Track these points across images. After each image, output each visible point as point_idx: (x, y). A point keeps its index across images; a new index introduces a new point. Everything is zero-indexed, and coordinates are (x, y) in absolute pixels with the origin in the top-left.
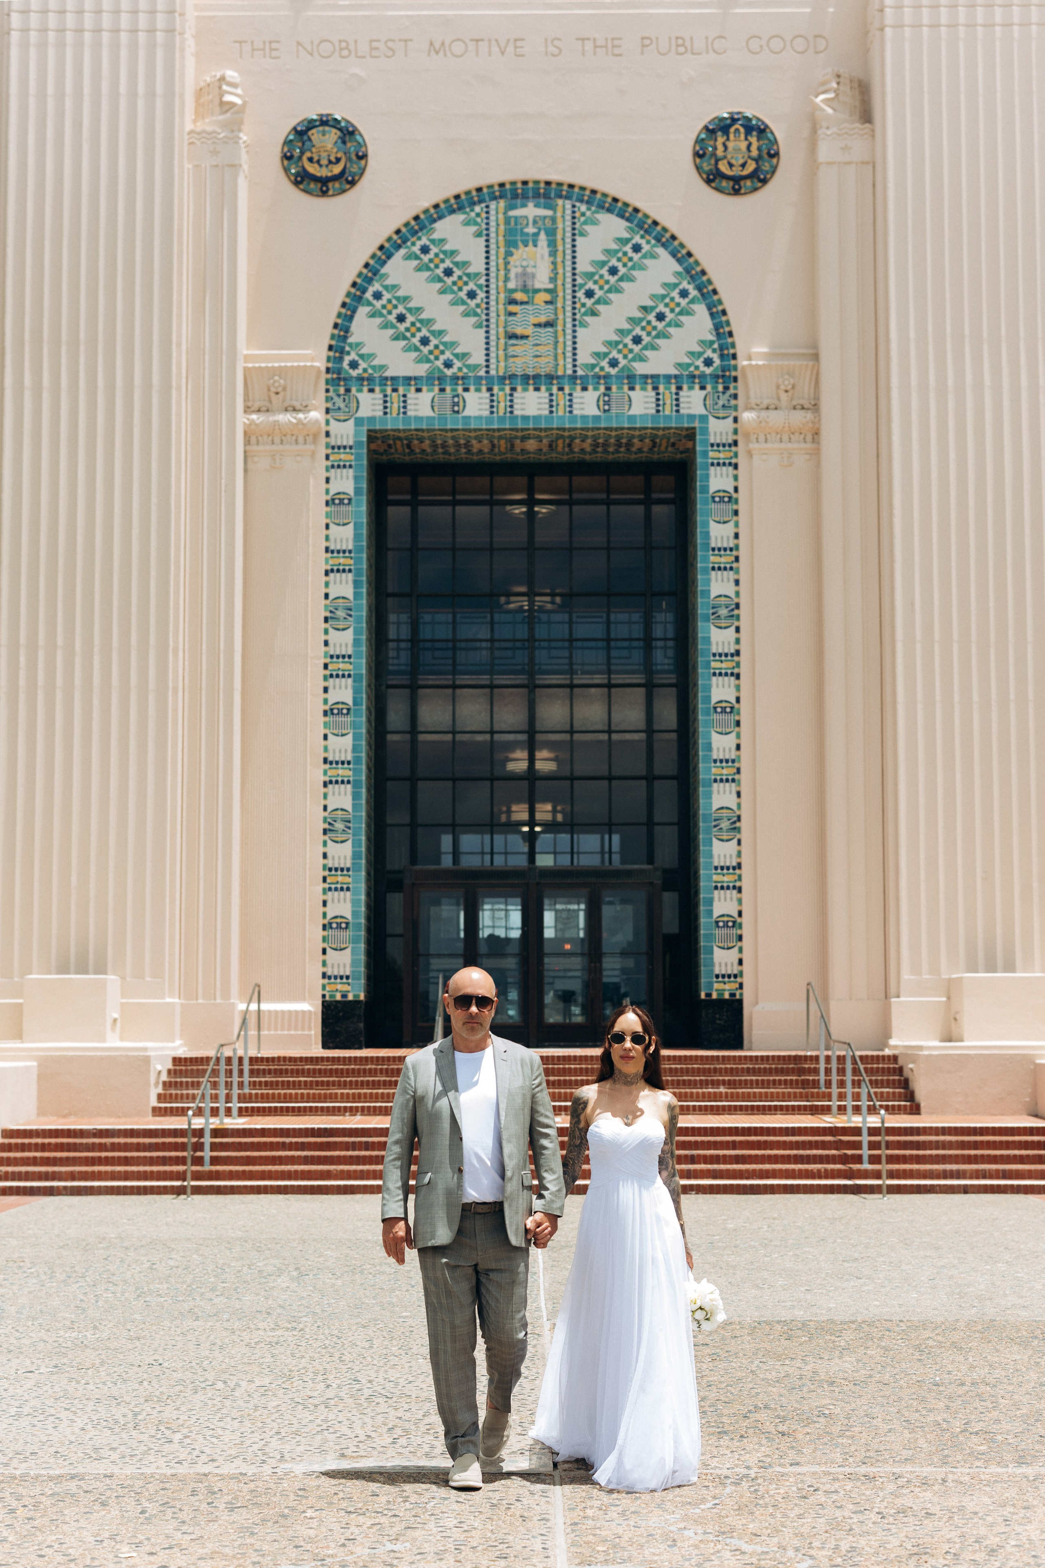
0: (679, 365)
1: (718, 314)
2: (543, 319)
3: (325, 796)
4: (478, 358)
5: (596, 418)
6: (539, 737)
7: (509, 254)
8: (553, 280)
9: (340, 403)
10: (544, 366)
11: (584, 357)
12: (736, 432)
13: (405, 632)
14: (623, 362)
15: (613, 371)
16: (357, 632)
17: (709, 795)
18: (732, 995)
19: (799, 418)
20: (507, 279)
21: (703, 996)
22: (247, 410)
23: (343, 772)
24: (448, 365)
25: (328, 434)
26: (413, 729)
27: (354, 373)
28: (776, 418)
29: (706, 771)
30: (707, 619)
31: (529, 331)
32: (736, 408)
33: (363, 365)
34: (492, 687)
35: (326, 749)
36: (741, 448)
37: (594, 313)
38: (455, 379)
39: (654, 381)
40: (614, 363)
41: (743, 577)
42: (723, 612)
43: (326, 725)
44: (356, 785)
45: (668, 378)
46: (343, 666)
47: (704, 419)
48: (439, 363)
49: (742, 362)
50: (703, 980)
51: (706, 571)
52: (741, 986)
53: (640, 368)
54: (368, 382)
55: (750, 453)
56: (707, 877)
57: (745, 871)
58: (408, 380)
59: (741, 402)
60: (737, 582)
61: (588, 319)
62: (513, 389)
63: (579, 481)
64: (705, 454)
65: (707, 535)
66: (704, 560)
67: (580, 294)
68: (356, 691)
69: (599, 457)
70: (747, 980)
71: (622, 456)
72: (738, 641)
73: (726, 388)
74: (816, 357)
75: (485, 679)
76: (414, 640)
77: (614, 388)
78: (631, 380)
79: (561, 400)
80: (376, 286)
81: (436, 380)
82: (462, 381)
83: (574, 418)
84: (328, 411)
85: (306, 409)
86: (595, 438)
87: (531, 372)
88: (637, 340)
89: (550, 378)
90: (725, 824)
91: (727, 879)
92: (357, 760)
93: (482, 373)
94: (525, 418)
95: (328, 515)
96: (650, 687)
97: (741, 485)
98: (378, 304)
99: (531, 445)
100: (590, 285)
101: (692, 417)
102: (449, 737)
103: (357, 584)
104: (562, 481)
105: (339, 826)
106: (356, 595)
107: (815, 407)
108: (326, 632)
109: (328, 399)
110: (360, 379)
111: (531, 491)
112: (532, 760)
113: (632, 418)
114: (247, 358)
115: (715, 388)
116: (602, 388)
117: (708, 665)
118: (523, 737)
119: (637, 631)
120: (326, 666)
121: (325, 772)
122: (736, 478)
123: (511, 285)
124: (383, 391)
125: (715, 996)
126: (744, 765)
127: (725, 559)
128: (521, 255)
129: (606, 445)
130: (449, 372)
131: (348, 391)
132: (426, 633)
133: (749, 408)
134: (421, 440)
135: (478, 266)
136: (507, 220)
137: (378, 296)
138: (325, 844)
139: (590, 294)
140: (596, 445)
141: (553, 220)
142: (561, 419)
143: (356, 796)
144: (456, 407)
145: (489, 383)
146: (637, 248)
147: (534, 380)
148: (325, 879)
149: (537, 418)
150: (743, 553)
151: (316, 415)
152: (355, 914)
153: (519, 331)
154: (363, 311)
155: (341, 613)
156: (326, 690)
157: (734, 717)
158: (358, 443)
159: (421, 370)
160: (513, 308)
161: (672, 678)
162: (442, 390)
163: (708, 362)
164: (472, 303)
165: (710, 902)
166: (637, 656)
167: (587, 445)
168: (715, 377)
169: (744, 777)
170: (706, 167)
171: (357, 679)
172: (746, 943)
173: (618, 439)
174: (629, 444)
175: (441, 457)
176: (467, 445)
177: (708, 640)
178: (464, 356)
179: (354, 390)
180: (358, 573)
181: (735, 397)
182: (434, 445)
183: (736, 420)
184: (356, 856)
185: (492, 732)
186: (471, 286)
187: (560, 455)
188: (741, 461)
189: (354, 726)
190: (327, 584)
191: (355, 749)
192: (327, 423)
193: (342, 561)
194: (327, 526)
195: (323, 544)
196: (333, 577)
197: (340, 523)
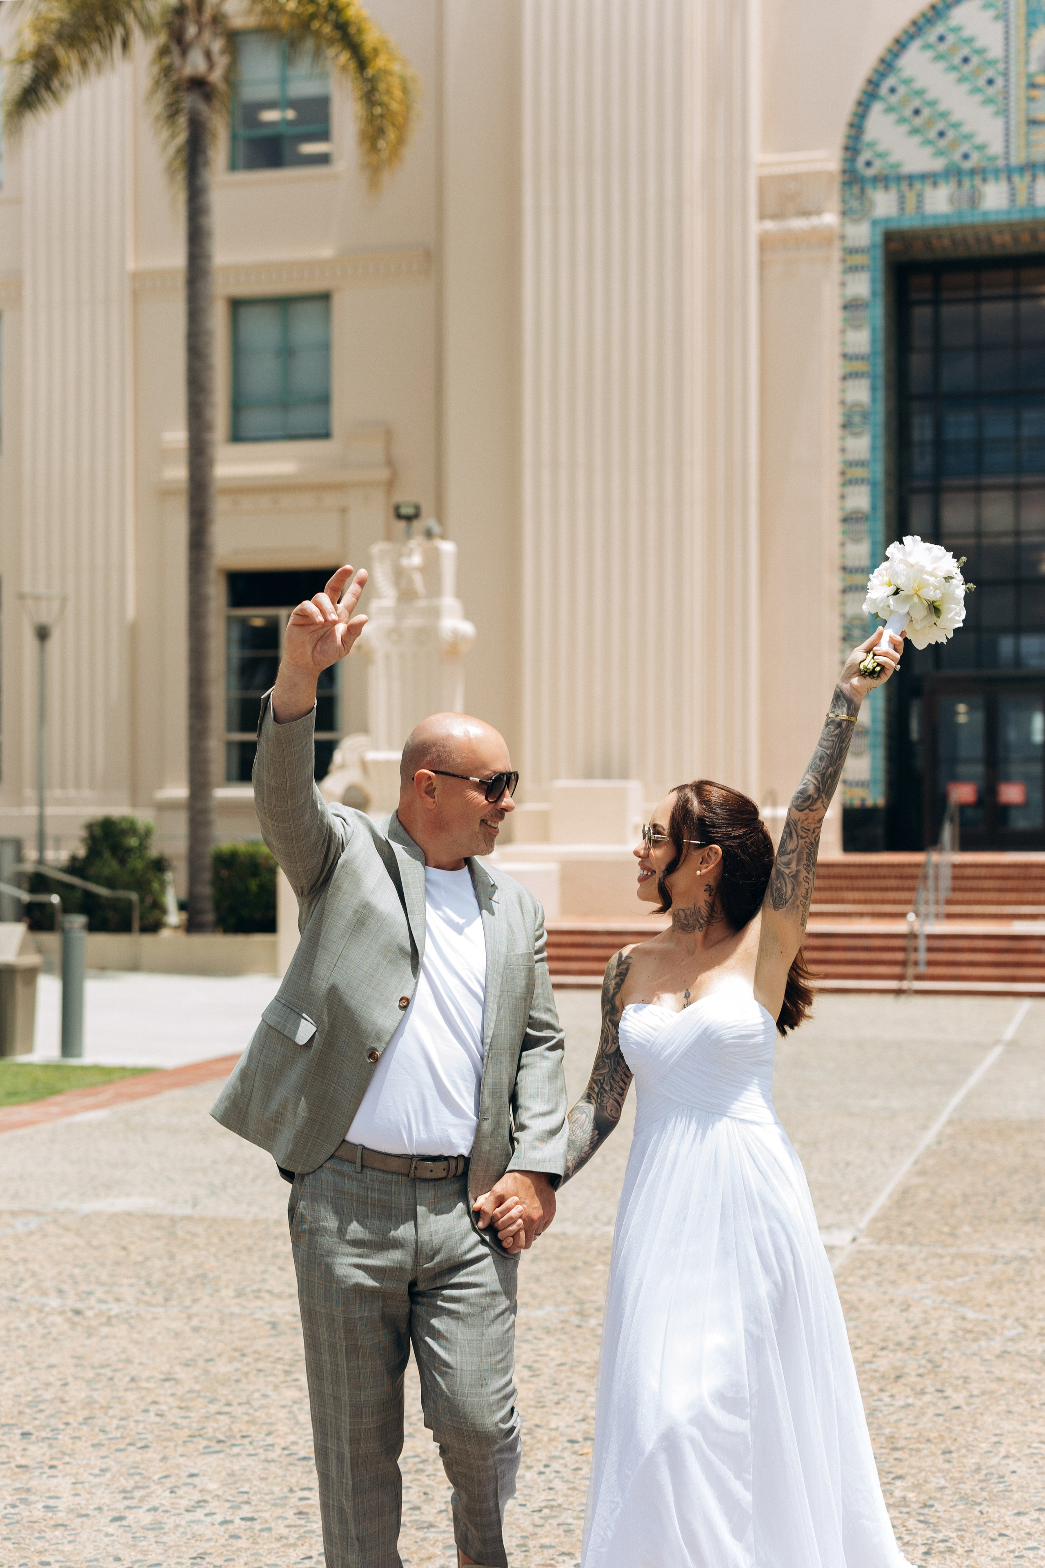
3: (843, 603)
4: (997, 148)
7: (1029, 36)
9: (855, 204)
13: (929, 435)
16: (874, 437)
20: (1027, 63)
22: (762, 217)
24: (966, 157)
25: (843, 237)
27: (870, 172)
33: (878, 164)
35: (843, 556)
38: (973, 172)
43: (844, 532)
46: (860, 473)
48: (957, 156)
54: (884, 180)
58: (924, 177)
62: (1034, 177)
68: (873, 496)
75: (1009, 480)
76: (939, 443)
80: (890, 81)
81: (954, 173)
82: (981, 173)
84: (844, 214)
85: (819, 212)
93: (1001, 163)
95: (845, 320)
98: (893, 99)
103: (873, 389)
106: (874, 400)
108: (843, 438)
109: (844, 201)
110: (876, 180)
114: (762, 165)
120: (843, 473)
121: (844, 582)
123: (1033, 67)
124: (900, 191)
130: (967, 165)
131: (863, 191)
132: (950, 434)
134: (940, 237)
135: (996, 51)
137: (893, 90)
138: (842, 649)
144: (974, 200)
145: (1010, 173)
151: (830, 218)
152: (876, 721)
153: (1040, 115)
154: (877, 108)
155: (857, 419)
156: (843, 497)
158: (873, 246)
159: (938, 165)
160: (1035, 93)
162: (960, 184)
164: (991, 91)
171: (874, 484)
175: (961, 253)
176: (989, 240)
178: (981, 148)
179: (870, 190)
180: (873, 377)
182: (954, 242)
185: (1018, 533)
186: (990, 73)
190: (843, 391)
192: (843, 225)
193: (860, 366)
194: (843, 332)
195: (837, 350)
196: (850, 383)
197: (857, 327)
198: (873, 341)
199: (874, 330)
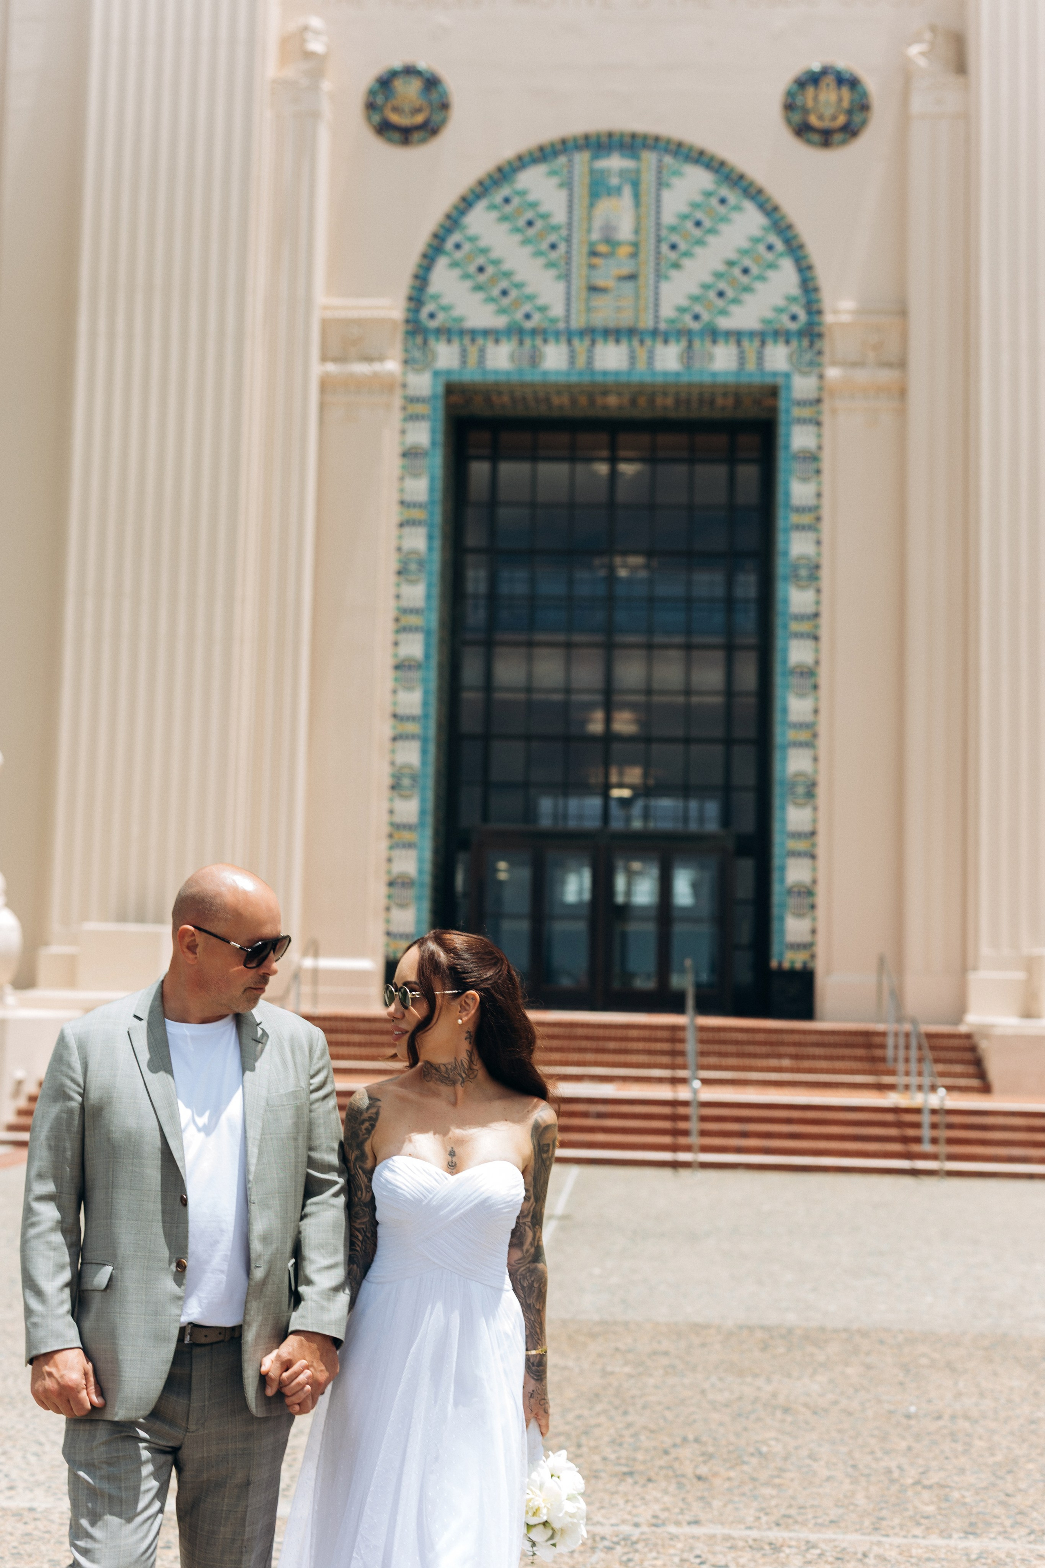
0: (765, 321)
1: (805, 269)
2: (625, 270)
3: (393, 751)
4: (558, 310)
5: (678, 374)
6: (617, 698)
7: (591, 205)
8: (637, 231)
9: (417, 354)
10: (625, 319)
11: (667, 311)
12: (821, 389)
13: (482, 588)
14: (706, 317)
15: (695, 326)
16: (429, 586)
17: (784, 759)
18: (805, 963)
19: (886, 376)
20: (589, 231)
21: (774, 964)
22: (324, 359)
23: (412, 728)
24: (528, 316)
25: (404, 386)
26: (488, 685)
27: (433, 324)
28: (862, 376)
29: (782, 734)
30: (786, 579)
31: (610, 283)
32: (819, 365)
33: (441, 317)
34: (569, 646)
35: (395, 704)
36: (826, 407)
37: (676, 266)
38: (534, 332)
39: (737, 336)
40: (696, 317)
41: (825, 537)
42: (803, 573)
43: (396, 680)
44: (424, 740)
45: (752, 334)
46: (414, 620)
47: (787, 376)
48: (519, 316)
49: (829, 318)
50: (776, 948)
51: (787, 531)
52: (813, 956)
53: (724, 323)
54: (447, 333)
55: (834, 411)
56: (781, 843)
57: (821, 839)
58: (486, 333)
59: (826, 358)
60: (818, 543)
61: (673, 273)
62: (593, 342)
63: (663, 439)
64: (788, 411)
65: (787, 494)
66: (784, 519)
67: (665, 248)
68: (427, 646)
69: (682, 413)
70: (820, 950)
71: (706, 413)
72: (818, 603)
73: (812, 344)
74: (903, 312)
75: (561, 638)
76: (492, 597)
77: (697, 344)
78: (714, 334)
79: (642, 354)
80: (455, 237)
81: (516, 332)
82: (542, 334)
83: (654, 373)
84: (406, 362)
85: (381, 359)
86: (677, 394)
87: (612, 324)
88: (721, 294)
89: (631, 332)
90: (801, 790)
91: (801, 845)
92: (426, 716)
93: (561, 325)
94: (605, 373)
95: (404, 467)
96: (730, 649)
97: (827, 443)
98: (458, 255)
99: (612, 401)
100: (675, 238)
101: (775, 374)
102: (521, 696)
103: (430, 537)
104: (645, 439)
105: (406, 782)
106: (430, 549)
107: (902, 364)
108: (398, 585)
109: (406, 350)
110: (439, 332)
111: (613, 447)
112: (608, 720)
113: (714, 374)
114: (325, 308)
115: (800, 346)
116: (684, 343)
117: (785, 626)
118: (598, 698)
119: (719, 591)
120: (397, 620)
121: (394, 727)
122: (819, 436)
123: (595, 236)
124: (462, 345)
125: (786, 965)
126: (823, 729)
127: (806, 519)
128: (605, 207)
129: (688, 402)
130: (529, 325)
131: (425, 342)
132: (504, 589)
133: (834, 363)
134: (500, 393)
135: (560, 217)
136: (592, 172)
137: (458, 246)
138: (391, 800)
139: (673, 247)
140: (678, 401)
141: (638, 171)
142: (641, 373)
143: (424, 752)
144: (535, 359)
145: (570, 336)
146: (723, 201)
147: (614, 334)
148: (391, 836)
149: (617, 373)
150: (826, 512)
151: (392, 366)
152: (420, 872)
153: (601, 283)
154: (442, 263)
155: (413, 567)
156: (396, 644)
157: (811, 681)
158: (434, 397)
159: (500, 322)
160: (596, 261)
161: (752, 640)
162: (521, 343)
163: (794, 318)
164: (554, 255)
165: (783, 869)
166: (718, 618)
167: (670, 401)
168: (801, 334)
169: (822, 742)
170: (797, 118)
171: (428, 633)
172: (821, 912)
173: (701, 394)
174: (712, 402)
175: (520, 411)
176: (548, 400)
177: (786, 601)
178: (543, 309)
179: (432, 342)
180: (431, 526)
181: (820, 353)
182: (513, 400)
183: (821, 377)
184: (422, 812)
185: (568, 691)
186: (553, 238)
187: (642, 411)
188: (826, 419)
189: (424, 681)
190: (400, 537)
191: (425, 704)
192: (404, 374)
193: (417, 514)
194: (402, 479)
195: (396, 497)
196: (407, 530)
197: (416, 475)
198: (432, 490)
199: (432, 479)
